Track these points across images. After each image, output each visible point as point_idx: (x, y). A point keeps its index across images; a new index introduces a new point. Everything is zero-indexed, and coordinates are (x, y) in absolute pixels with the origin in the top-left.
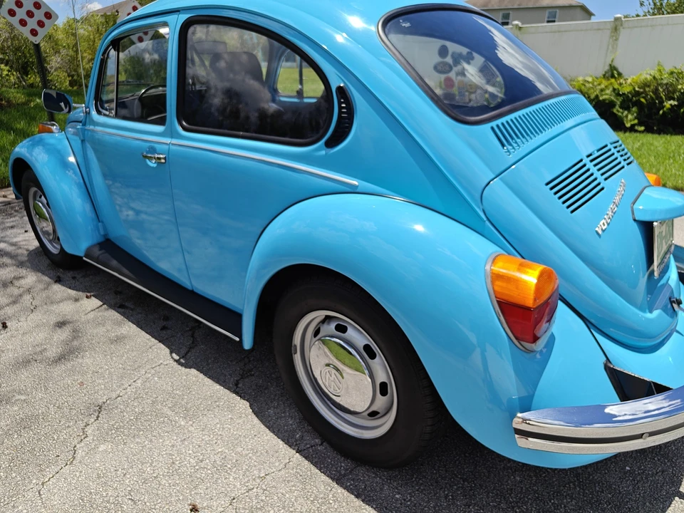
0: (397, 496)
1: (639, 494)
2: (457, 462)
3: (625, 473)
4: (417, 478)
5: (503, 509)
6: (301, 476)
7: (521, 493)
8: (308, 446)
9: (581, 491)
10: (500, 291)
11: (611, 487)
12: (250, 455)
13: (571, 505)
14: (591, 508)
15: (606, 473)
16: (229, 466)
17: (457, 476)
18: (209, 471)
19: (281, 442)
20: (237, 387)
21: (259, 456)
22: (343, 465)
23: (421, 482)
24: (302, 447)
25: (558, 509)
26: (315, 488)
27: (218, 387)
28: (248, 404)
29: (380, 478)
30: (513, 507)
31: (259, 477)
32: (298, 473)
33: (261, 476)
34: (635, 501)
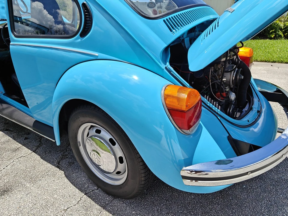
0: (133, 212)
1: (250, 199)
2: (164, 192)
3: (243, 189)
4: (143, 202)
5: (185, 213)
6: (85, 207)
7: (194, 204)
8: (91, 191)
9: (223, 200)
10: (169, 103)
11: (236, 197)
12: (61, 199)
13: (218, 208)
14: (228, 208)
15: (234, 190)
16: (49, 206)
17: (163, 199)
18: (38, 210)
19: (78, 190)
20: (59, 164)
21: (65, 199)
22: (107, 199)
23: (145, 203)
24: (88, 192)
25: (212, 211)
26: (92, 213)
27: (49, 165)
28: (63, 172)
29: (125, 204)
30: (190, 212)
31: (64, 210)
32: (84, 205)
33: (65, 209)
34: (248, 203)
